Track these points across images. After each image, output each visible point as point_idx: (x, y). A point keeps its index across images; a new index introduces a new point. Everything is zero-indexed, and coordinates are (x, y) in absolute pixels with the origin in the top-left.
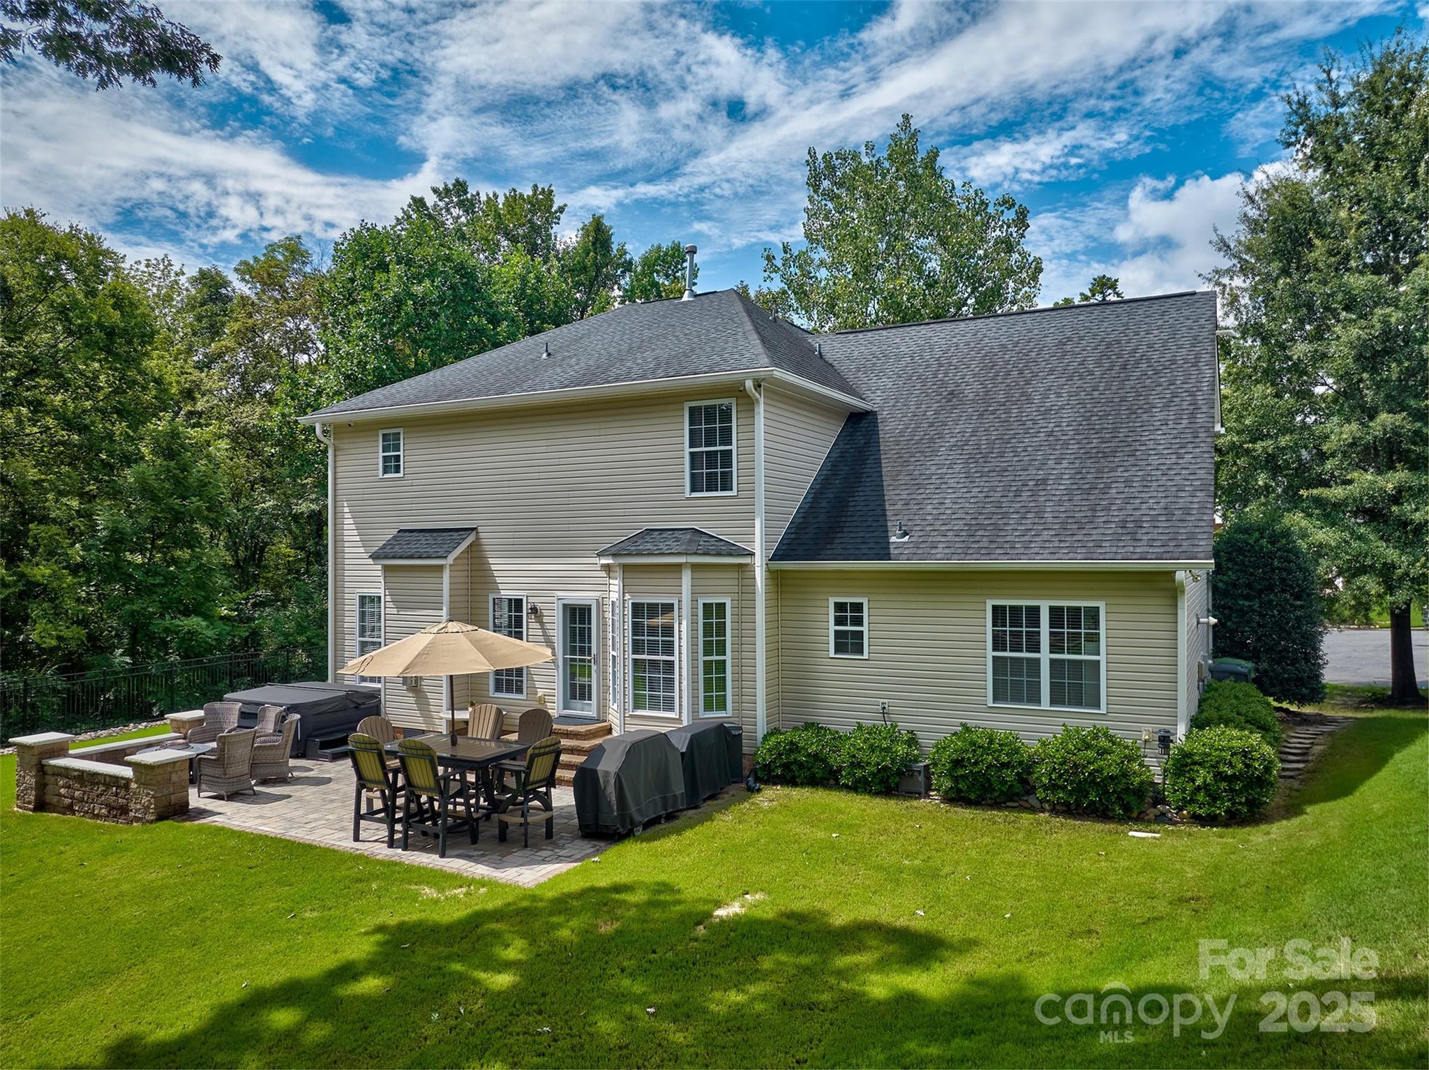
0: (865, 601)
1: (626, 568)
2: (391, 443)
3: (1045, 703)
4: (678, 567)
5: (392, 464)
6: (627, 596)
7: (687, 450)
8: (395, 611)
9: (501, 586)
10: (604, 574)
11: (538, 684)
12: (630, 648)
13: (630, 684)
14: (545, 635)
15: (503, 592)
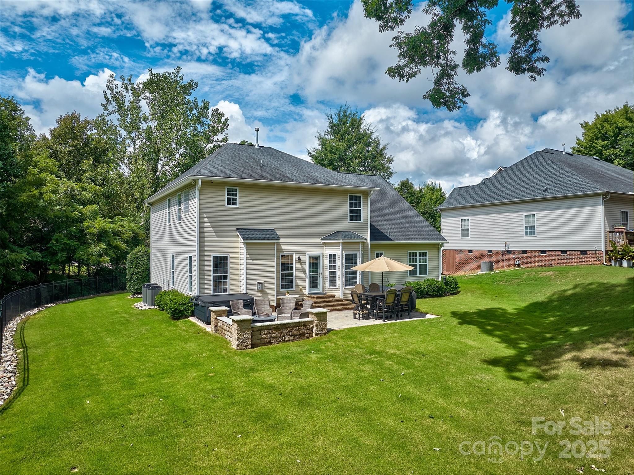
0: (383, 252)
1: (343, 243)
2: (232, 193)
3: (418, 275)
4: (359, 242)
5: (231, 202)
6: (344, 252)
7: (349, 208)
8: (251, 261)
9: (284, 250)
10: (323, 246)
11: (299, 284)
12: (344, 268)
13: (344, 279)
14: (302, 267)
15: (285, 253)
